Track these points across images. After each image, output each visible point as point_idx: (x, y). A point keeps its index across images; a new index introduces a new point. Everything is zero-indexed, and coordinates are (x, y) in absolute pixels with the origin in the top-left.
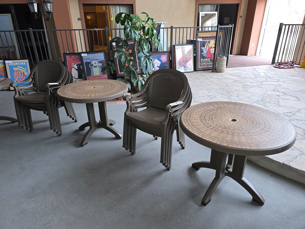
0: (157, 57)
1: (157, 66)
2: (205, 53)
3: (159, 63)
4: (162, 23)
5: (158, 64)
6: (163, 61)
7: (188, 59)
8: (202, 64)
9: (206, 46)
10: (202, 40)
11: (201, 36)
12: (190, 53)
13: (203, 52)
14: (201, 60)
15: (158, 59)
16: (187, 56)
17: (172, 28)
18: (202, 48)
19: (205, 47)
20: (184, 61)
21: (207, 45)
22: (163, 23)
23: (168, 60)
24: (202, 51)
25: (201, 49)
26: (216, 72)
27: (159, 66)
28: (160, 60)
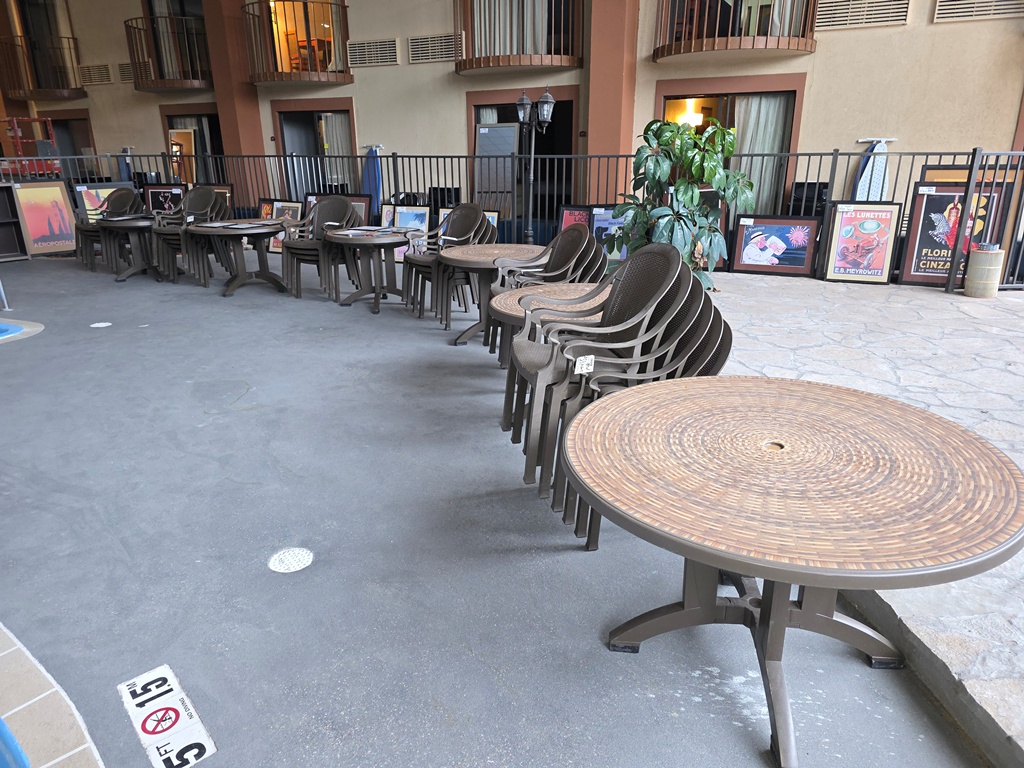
0: (778, 231)
1: (774, 255)
2: (940, 233)
3: (782, 246)
4: (880, 142)
5: (777, 249)
6: (794, 242)
7: (875, 243)
8: (924, 264)
9: (950, 212)
10: (933, 193)
11: (935, 180)
12: (887, 229)
13: (934, 228)
14: (924, 251)
15: (780, 237)
16: (873, 234)
17: (836, 154)
18: (933, 216)
19: (946, 213)
20: (860, 249)
21: (952, 209)
22: (883, 140)
23: (810, 242)
24: (929, 225)
25: (927, 217)
26: (962, 294)
27: (778, 254)
28: (786, 240)
